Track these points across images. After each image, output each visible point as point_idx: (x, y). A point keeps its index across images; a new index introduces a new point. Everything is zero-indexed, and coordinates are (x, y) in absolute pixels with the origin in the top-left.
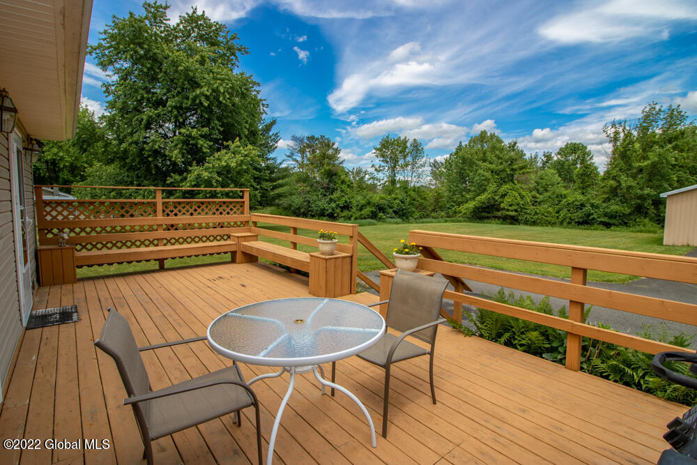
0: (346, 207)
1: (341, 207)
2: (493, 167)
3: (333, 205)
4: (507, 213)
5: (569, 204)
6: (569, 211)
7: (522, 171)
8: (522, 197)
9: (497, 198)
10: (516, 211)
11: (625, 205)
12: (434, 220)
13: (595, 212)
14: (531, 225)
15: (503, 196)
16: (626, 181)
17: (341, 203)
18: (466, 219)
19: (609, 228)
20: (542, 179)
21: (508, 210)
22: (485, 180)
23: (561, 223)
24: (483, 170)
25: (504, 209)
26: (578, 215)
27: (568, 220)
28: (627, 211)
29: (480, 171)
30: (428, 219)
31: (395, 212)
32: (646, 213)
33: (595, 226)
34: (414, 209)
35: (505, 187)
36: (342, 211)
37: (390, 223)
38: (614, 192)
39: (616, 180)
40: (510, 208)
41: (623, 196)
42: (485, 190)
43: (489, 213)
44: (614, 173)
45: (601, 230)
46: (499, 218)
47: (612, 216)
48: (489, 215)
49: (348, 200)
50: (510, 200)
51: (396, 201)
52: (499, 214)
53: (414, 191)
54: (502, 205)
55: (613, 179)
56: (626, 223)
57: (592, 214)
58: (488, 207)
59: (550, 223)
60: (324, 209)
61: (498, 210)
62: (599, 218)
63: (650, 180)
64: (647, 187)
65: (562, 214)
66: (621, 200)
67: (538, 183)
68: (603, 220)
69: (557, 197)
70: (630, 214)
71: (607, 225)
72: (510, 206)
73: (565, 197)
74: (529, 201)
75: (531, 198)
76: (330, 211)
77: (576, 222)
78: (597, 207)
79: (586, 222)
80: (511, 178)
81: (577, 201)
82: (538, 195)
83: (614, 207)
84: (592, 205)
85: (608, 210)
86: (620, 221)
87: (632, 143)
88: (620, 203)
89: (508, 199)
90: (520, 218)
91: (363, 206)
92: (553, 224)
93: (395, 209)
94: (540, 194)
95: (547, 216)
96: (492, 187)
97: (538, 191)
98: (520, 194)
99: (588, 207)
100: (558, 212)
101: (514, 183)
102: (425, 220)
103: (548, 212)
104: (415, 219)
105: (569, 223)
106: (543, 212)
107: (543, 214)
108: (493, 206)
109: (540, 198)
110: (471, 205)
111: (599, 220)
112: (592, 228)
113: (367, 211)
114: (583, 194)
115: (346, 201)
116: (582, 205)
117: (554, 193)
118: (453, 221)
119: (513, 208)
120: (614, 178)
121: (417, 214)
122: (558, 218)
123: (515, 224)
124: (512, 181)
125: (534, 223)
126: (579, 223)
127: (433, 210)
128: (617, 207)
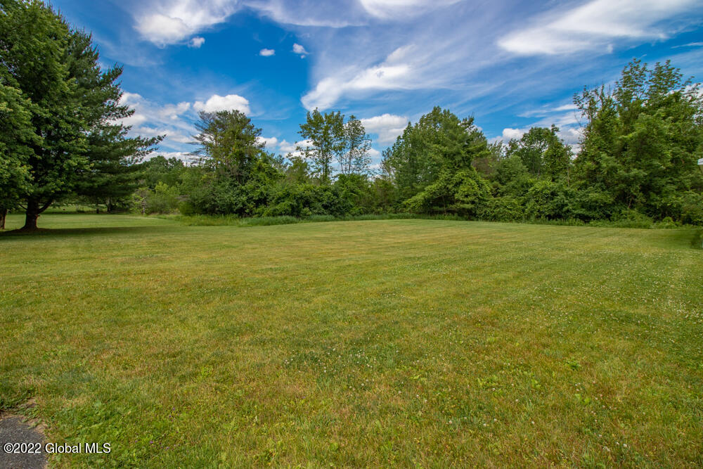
0: (263, 201)
1: (255, 201)
2: (445, 149)
3: (244, 198)
4: (462, 206)
5: (537, 193)
6: (537, 201)
7: (480, 153)
8: (480, 186)
9: (450, 186)
10: (473, 202)
11: (607, 191)
12: (376, 216)
13: (570, 202)
14: (491, 220)
15: (458, 184)
16: (607, 161)
17: (256, 195)
18: (415, 215)
19: (588, 222)
20: (505, 167)
21: (463, 202)
22: (437, 166)
23: (528, 218)
24: (433, 153)
25: (458, 200)
26: (548, 207)
27: (536, 213)
28: (610, 200)
29: (431, 154)
30: (370, 216)
31: (325, 207)
32: (633, 202)
33: (571, 220)
34: (352, 204)
35: (460, 174)
36: (257, 206)
37: (318, 220)
38: (592, 176)
39: (594, 161)
40: (465, 199)
41: (603, 181)
42: (437, 178)
43: (441, 206)
44: (592, 151)
45: (578, 225)
46: (453, 212)
47: (590, 206)
48: (441, 209)
49: (264, 191)
50: (466, 189)
51: (327, 193)
52: (453, 207)
53: (353, 180)
54: (457, 196)
55: (590, 160)
56: (608, 216)
57: (567, 205)
58: (440, 198)
59: (514, 218)
60: (232, 204)
61: (452, 203)
62: (575, 209)
63: (638, 159)
64: (634, 167)
65: (529, 206)
66: (600, 187)
67: (500, 172)
68: (580, 212)
69: (523, 186)
70: (613, 204)
71: (586, 219)
72: (466, 196)
73: (532, 185)
74: (489, 189)
75: (492, 187)
76: (240, 205)
77: (546, 216)
78: (572, 196)
79: (558, 215)
80: (466, 162)
81: (546, 188)
82: (500, 186)
83: (594, 195)
84: (566, 193)
85: (587, 200)
86: (601, 213)
87: (611, 113)
88: (600, 190)
89: (463, 189)
90: (478, 212)
91: (279, 199)
92: (518, 219)
93: (324, 203)
94: (503, 184)
95: (510, 209)
96: (444, 175)
97: (500, 180)
98: (477, 182)
99: (561, 196)
100: (523, 204)
101: (471, 169)
102: (366, 216)
103: (512, 204)
104: (353, 215)
105: (538, 217)
106: (505, 204)
107: (506, 207)
108: (446, 197)
109: (503, 188)
110: (420, 197)
111: (576, 212)
112: (567, 223)
113: (284, 205)
114: (553, 180)
115: (262, 193)
116: (554, 194)
117: (518, 182)
118: (399, 218)
119: (470, 199)
120: (592, 158)
121: (356, 210)
122: (523, 211)
123: (473, 220)
124: (469, 166)
125: (495, 218)
126: (550, 217)
127: (380, 205)
128: (597, 194)
